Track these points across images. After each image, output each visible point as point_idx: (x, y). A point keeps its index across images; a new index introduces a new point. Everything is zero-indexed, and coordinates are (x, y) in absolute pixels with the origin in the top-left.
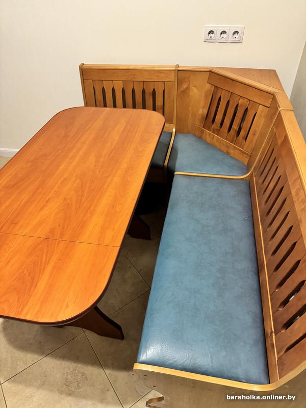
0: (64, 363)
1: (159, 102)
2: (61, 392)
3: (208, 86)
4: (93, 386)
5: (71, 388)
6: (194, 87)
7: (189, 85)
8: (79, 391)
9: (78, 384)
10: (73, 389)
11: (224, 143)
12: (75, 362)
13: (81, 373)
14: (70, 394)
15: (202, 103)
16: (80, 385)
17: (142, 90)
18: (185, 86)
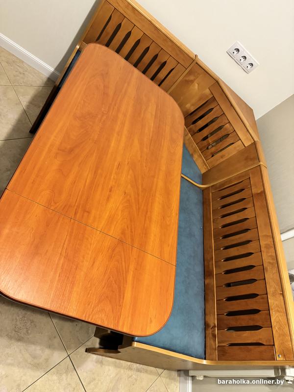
0: (12, 309)
1: (161, 75)
2: (10, 338)
3: (207, 91)
4: (42, 333)
5: (21, 334)
6: (198, 84)
7: (195, 79)
8: (28, 337)
9: (27, 331)
10: (22, 336)
11: (194, 146)
12: (24, 309)
13: (30, 320)
14: (20, 339)
15: (194, 101)
16: (29, 332)
17: (155, 54)
18: (192, 78)
